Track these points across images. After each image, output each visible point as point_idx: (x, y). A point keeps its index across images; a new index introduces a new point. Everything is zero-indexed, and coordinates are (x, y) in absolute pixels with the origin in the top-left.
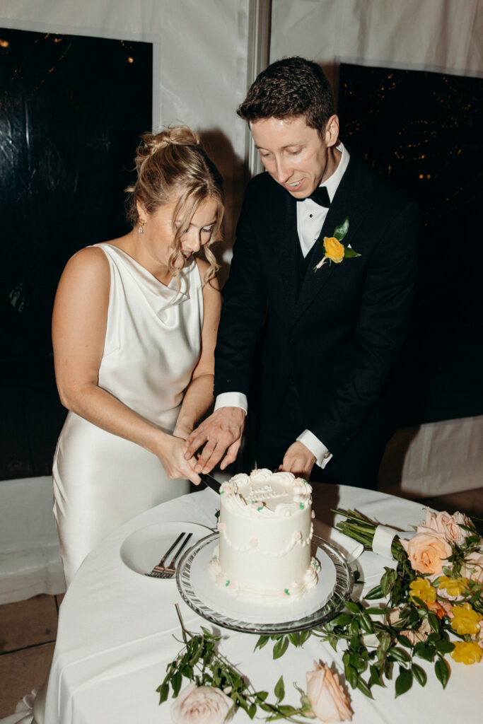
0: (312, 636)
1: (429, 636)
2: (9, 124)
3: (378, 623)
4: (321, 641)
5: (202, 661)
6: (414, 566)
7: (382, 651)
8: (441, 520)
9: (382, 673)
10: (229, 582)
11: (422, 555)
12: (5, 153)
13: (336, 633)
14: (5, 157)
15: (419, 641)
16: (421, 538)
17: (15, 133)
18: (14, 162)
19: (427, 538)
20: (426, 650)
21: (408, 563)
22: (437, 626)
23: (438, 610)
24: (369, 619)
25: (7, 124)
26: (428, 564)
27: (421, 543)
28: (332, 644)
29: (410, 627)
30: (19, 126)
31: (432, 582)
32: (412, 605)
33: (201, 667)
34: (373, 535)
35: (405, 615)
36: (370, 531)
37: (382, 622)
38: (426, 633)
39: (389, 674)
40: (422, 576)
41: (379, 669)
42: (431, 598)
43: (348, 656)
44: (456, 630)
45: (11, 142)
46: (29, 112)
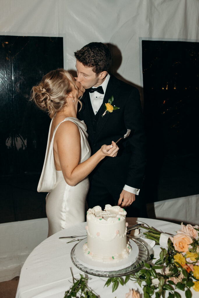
0: (130, 280)
1: (182, 280)
2: (5, 72)
3: (159, 273)
4: (134, 283)
5: (80, 291)
6: (176, 249)
7: (161, 285)
8: (188, 228)
9: (160, 295)
10: (89, 252)
11: (179, 243)
12: (4, 83)
13: (141, 279)
14: (4, 85)
15: (178, 282)
16: (179, 236)
17: (8, 75)
18: (8, 87)
19: (181, 235)
20: (181, 286)
21: (173, 247)
22: (186, 275)
23: (187, 268)
24: (155, 272)
25: (4, 72)
26: (182, 248)
27: (179, 238)
28: (139, 284)
29: (174, 275)
30: (9, 73)
31: (184, 255)
32: (175, 266)
33: (80, 293)
34: (159, 237)
35: (171, 270)
36: (158, 236)
37: (161, 273)
38: (181, 278)
39: (164, 296)
40: (179, 253)
41: (159, 294)
42: (184, 262)
43: (146, 288)
44: (195, 277)
45: (6, 79)
46: (13, 67)
